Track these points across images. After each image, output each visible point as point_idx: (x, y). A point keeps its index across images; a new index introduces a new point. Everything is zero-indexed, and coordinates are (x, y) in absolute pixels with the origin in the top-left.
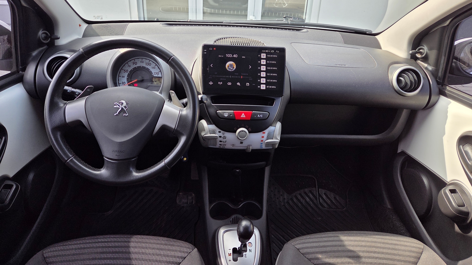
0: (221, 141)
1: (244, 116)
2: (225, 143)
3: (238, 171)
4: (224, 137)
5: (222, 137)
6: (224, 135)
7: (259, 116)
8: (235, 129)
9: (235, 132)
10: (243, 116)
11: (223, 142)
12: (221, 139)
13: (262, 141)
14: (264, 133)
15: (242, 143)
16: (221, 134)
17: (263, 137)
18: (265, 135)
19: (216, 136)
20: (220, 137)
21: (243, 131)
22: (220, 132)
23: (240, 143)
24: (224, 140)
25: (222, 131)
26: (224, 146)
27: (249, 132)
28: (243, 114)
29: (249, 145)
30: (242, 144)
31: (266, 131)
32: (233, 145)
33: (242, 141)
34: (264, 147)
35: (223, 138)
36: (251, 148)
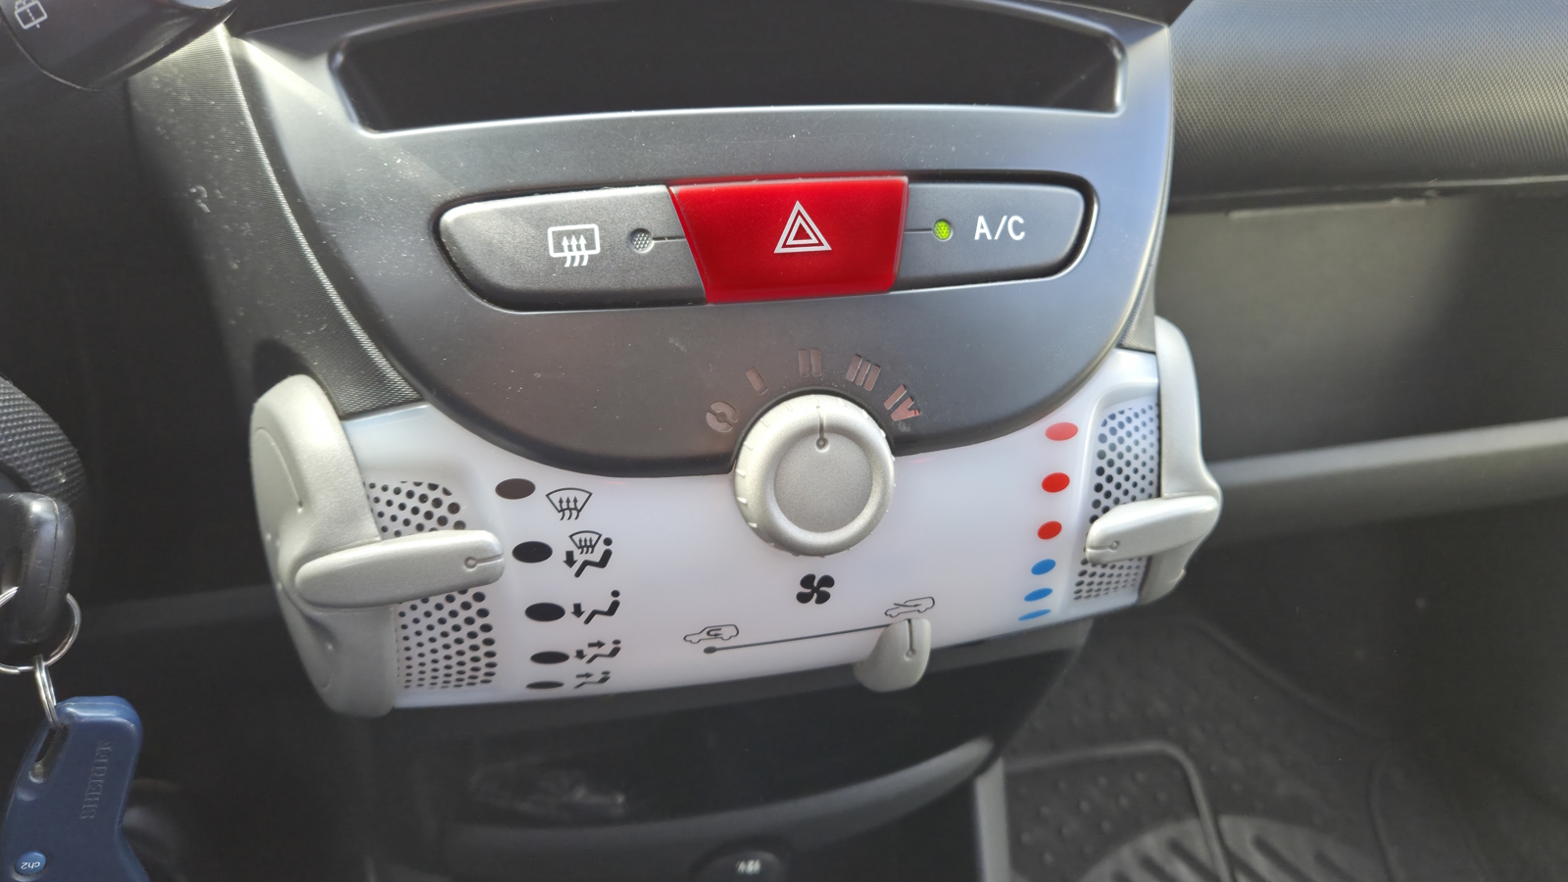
0: (544, 612)
1: (818, 242)
2: (603, 628)
3: (752, 867)
4: (591, 554)
5: (560, 547)
6: (573, 525)
7: (982, 227)
8: (710, 419)
9: (721, 462)
10: (801, 234)
11: (578, 610)
12: (550, 581)
13: (1050, 530)
14: (1064, 433)
15: (815, 589)
16: (535, 519)
17: (1056, 483)
18: (1079, 461)
19: (472, 556)
20: (532, 552)
21: (821, 433)
22: (515, 489)
23: (803, 598)
24: (593, 589)
25: (546, 478)
26: (598, 667)
27: (903, 444)
28: (798, 216)
29: (910, 608)
30: (823, 598)
31: (1083, 411)
32: (713, 632)
33: (819, 568)
34: (1061, 604)
35: (570, 560)
36: (930, 633)
